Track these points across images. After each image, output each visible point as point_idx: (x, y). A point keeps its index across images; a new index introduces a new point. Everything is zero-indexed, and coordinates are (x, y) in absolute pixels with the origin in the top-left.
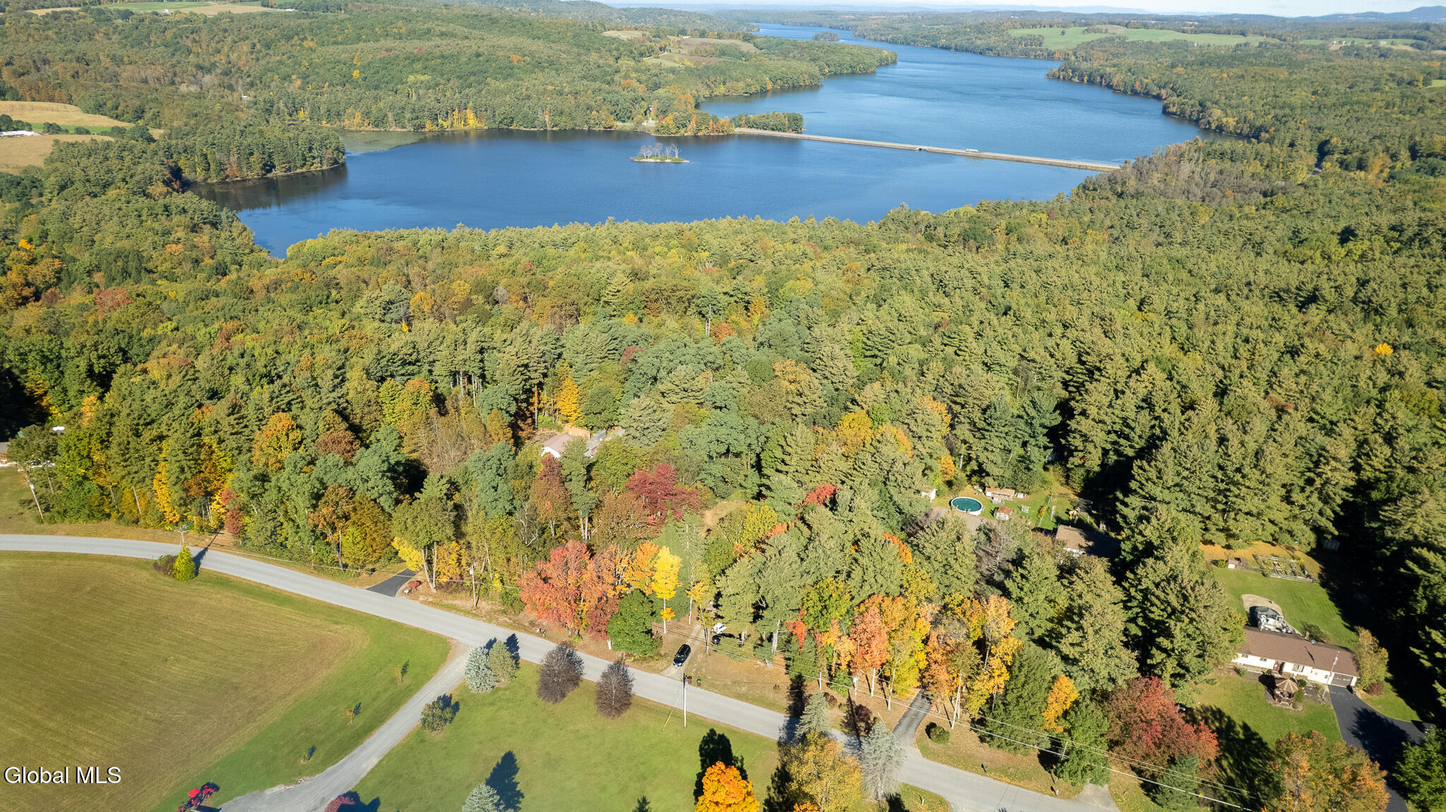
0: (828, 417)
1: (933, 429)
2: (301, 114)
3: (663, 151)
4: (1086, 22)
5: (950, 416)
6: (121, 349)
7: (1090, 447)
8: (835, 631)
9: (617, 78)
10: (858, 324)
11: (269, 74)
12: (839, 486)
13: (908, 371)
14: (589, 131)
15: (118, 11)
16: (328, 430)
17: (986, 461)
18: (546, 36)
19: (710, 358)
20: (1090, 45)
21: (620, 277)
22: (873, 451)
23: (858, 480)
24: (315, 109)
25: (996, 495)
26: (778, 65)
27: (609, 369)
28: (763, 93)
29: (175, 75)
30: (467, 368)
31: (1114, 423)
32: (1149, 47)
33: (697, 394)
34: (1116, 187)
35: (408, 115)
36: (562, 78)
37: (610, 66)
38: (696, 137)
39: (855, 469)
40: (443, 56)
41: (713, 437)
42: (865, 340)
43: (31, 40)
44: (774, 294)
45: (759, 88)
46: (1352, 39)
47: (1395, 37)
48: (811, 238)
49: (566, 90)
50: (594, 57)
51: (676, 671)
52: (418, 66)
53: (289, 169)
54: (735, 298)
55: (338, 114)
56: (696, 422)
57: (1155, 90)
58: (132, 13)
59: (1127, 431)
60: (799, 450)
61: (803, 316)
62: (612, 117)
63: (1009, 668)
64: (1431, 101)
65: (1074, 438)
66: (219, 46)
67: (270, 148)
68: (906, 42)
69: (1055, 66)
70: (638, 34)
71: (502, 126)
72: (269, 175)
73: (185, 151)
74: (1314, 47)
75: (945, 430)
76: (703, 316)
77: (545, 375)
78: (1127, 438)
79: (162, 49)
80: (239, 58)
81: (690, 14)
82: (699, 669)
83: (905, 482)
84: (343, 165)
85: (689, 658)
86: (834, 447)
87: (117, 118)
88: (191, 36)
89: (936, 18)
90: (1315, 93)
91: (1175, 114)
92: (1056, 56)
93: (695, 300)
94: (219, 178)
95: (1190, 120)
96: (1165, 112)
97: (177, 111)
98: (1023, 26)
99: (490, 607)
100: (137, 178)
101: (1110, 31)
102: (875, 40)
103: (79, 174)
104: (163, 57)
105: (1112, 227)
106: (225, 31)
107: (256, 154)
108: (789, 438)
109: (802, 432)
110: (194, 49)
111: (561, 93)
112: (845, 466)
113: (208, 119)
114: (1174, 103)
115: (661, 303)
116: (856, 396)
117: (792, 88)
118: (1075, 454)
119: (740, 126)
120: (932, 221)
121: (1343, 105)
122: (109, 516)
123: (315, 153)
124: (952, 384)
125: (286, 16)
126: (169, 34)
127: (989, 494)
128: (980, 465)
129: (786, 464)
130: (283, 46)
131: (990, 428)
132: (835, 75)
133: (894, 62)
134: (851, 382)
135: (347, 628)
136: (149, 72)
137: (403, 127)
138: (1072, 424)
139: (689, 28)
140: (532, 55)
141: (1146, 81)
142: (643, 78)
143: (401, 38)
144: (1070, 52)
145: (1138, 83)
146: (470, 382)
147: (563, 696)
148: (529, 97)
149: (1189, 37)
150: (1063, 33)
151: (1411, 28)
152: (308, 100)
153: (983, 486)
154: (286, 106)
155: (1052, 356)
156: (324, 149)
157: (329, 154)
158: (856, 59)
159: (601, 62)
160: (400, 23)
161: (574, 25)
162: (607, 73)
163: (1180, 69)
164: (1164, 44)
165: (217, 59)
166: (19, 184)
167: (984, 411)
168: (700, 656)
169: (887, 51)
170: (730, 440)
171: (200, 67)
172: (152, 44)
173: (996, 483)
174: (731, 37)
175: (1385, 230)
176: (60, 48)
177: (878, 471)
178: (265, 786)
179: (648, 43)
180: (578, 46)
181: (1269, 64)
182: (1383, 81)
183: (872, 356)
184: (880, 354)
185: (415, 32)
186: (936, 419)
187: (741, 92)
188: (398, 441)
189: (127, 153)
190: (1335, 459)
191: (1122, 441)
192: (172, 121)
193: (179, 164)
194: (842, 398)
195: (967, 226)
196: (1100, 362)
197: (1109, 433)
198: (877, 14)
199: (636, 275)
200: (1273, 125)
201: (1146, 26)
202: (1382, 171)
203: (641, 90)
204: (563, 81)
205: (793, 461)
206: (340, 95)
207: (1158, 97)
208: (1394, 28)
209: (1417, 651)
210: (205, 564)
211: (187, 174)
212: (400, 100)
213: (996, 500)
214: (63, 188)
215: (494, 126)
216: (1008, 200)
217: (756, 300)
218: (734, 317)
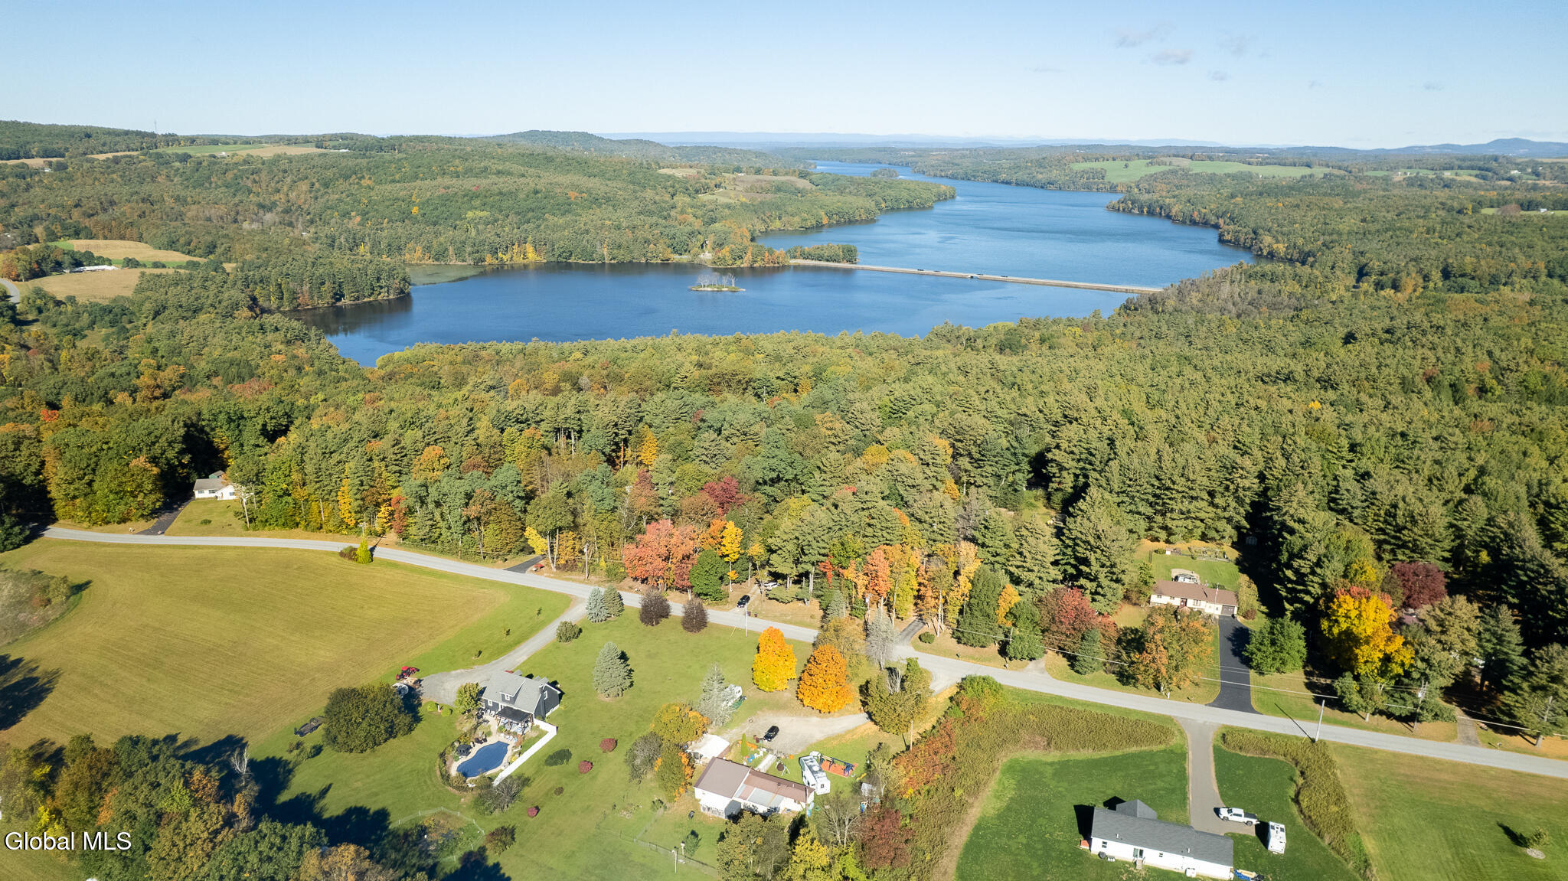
0: (856, 450)
1: (937, 457)
2: (362, 249)
3: (720, 279)
4: (1150, 154)
5: (952, 450)
6: (286, 414)
7: (1064, 473)
9: (673, 213)
10: (888, 395)
11: (329, 212)
14: (647, 263)
15: (177, 155)
16: (470, 458)
17: (982, 484)
18: (602, 174)
19: (766, 415)
20: (1154, 178)
21: (688, 366)
24: (376, 244)
26: (833, 200)
27: (682, 427)
28: (819, 227)
29: (238, 213)
30: (567, 425)
32: (1212, 179)
33: (755, 438)
34: (1155, 306)
35: (469, 249)
36: (620, 213)
37: (666, 202)
38: (752, 268)
40: (501, 193)
41: (767, 465)
42: (890, 405)
43: (96, 183)
44: (818, 376)
45: (814, 222)
46: (1418, 170)
47: (1460, 168)
48: (857, 346)
49: (624, 225)
50: (649, 193)
51: (739, 610)
52: (477, 203)
53: (358, 298)
54: (786, 382)
55: (399, 249)
56: (753, 455)
57: (1213, 220)
58: (190, 157)
60: (832, 470)
61: (841, 389)
62: (670, 250)
63: (972, 582)
64: (1469, 227)
65: (1052, 467)
66: (279, 186)
67: (340, 278)
68: (966, 178)
69: (1114, 199)
70: (693, 172)
71: (561, 259)
72: (338, 304)
73: (261, 281)
74: (1377, 178)
75: (948, 460)
76: (759, 397)
77: (630, 433)
79: (223, 189)
80: (298, 197)
81: (745, 152)
82: (756, 608)
84: (408, 294)
85: (749, 603)
87: (189, 253)
88: (252, 177)
89: (997, 152)
90: (1364, 220)
91: (1230, 241)
92: (1119, 189)
93: (751, 383)
94: (292, 306)
95: (1245, 248)
96: (1221, 239)
97: (248, 246)
98: (1086, 160)
99: (598, 578)
100: (225, 304)
101: (1174, 163)
102: (935, 176)
103: (172, 301)
104: (226, 197)
105: (1142, 338)
106: (285, 171)
107: (327, 284)
109: (835, 456)
110: (254, 189)
111: (618, 228)
113: (279, 252)
114: (1230, 231)
115: (724, 387)
116: (879, 437)
117: (849, 222)
118: (1054, 480)
119: (795, 257)
120: (972, 334)
121: (1388, 230)
122: (297, 524)
123: (383, 283)
124: (955, 428)
125: (343, 156)
126: (230, 176)
130: (343, 185)
131: (984, 459)
132: (893, 210)
133: (953, 197)
134: (876, 429)
135: (492, 591)
136: (213, 211)
137: (464, 261)
138: (1050, 456)
139: (744, 166)
140: (589, 191)
141: (1204, 210)
142: (699, 213)
143: (458, 177)
144: (1133, 185)
145: (1196, 213)
146: (569, 437)
147: (657, 623)
148: (587, 232)
149: (1254, 169)
150: (1126, 166)
151: (1479, 160)
152: (369, 235)
154: (347, 241)
155: (1041, 411)
156: (391, 280)
157: (396, 284)
158: (913, 194)
159: (657, 198)
160: (457, 162)
161: (629, 163)
162: (663, 209)
163: (1239, 199)
164: (1228, 175)
165: (277, 198)
166: (110, 312)
167: (979, 446)
168: (757, 602)
169: (945, 186)
170: (780, 469)
171: (261, 206)
172: (213, 185)
174: (787, 174)
175: (1380, 332)
176: (126, 189)
178: (449, 670)
179: (703, 180)
180: (633, 183)
181: (1325, 194)
182: (1433, 209)
185: (471, 170)
186: (942, 451)
187: (797, 226)
189: (210, 283)
190: (1242, 468)
192: (242, 255)
195: (1003, 337)
198: (937, 150)
199: (700, 365)
200: (1320, 250)
201: (1211, 159)
202: (1415, 291)
203: (697, 224)
204: (620, 215)
206: (400, 230)
207: (1216, 226)
208: (1464, 160)
209: (1278, 587)
210: (376, 554)
211: (262, 303)
212: (459, 235)
214: (157, 314)
215: (553, 259)
216: (1046, 318)
217: (804, 382)
218: (785, 395)
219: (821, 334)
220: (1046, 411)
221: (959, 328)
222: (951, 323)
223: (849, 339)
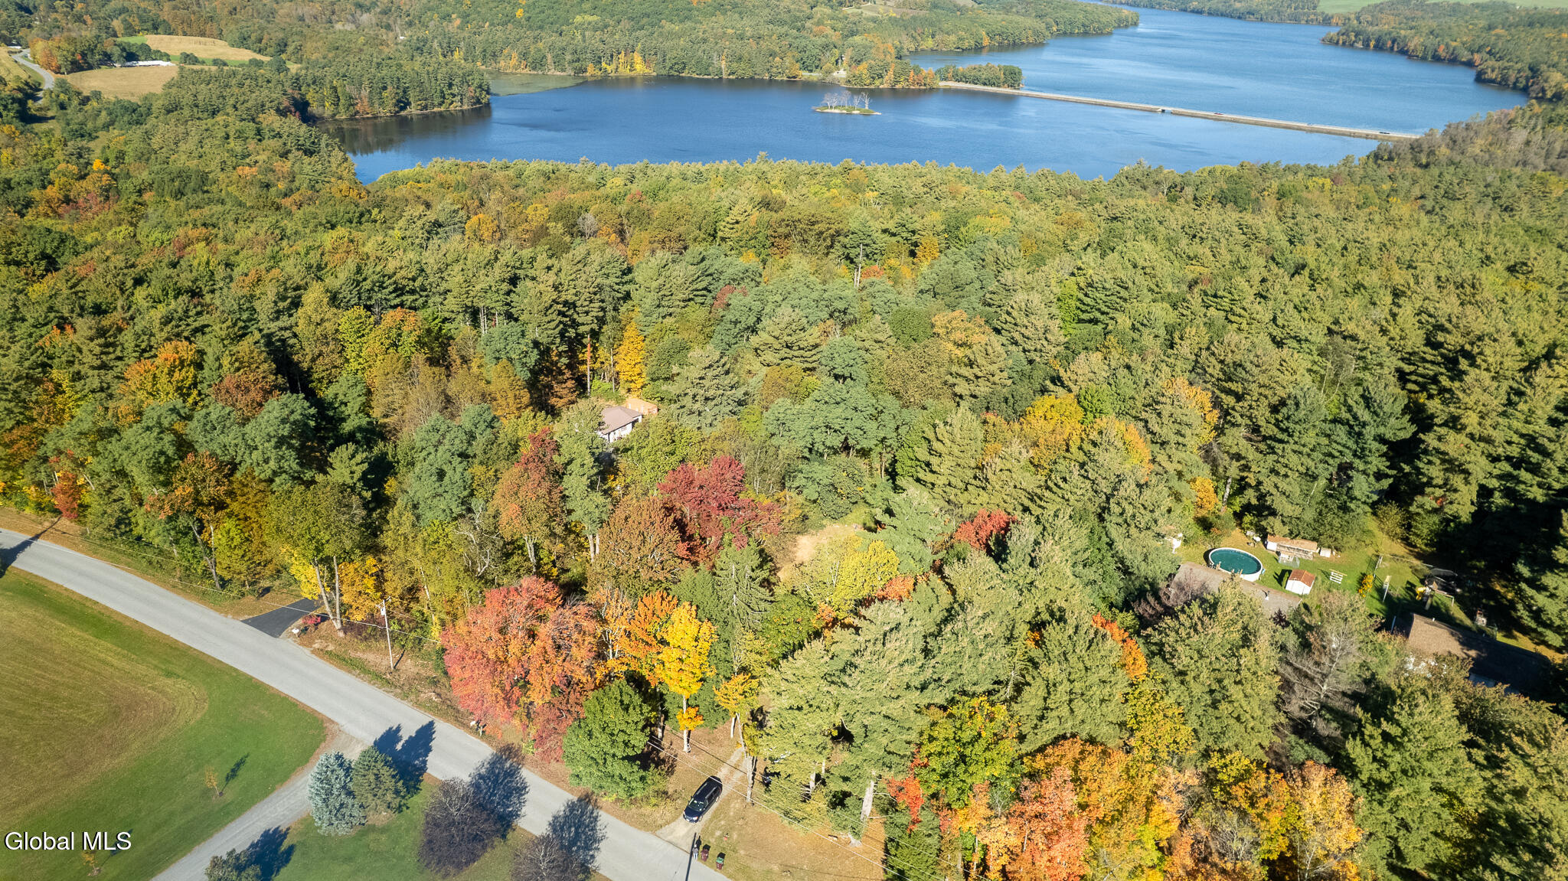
0: (1011, 401)
1: (1187, 431)
2: (456, 55)
3: (852, 100)
5: (1216, 412)
7: (1458, 480)
8: (979, 805)
9: (808, 24)
10: (1073, 274)
11: (430, 14)
12: (1018, 515)
13: (1147, 340)
14: (770, 80)
16: (238, 369)
17: (1273, 491)
19: (839, 305)
20: (1377, 8)
21: (745, 205)
22: (1082, 458)
23: (1051, 509)
24: (470, 50)
25: (1284, 549)
26: (997, 19)
27: (692, 317)
28: (978, 49)
29: (333, 13)
31: (1509, 443)
32: (1456, 9)
33: (808, 354)
34: (1420, 155)
35: (568, 57)
36: (746, 21)
37: (803, 12)
38: (893, 90)
39: (1048, 488)
41: (819, 421)
42: (1081, 296)
44: (953, 233)
45: (973, 43)
48: (1017, 187)
49: (748, 34)
51: (684, 830)
52: (587, 6)
53: (426, 107)
54: (898, 238)
55: (494, 55)
56: (797, 397)
57: (1465, 56)
59: (1535, 457)
60: (956, 450)
61: (990, 259)
62: (798, 65)
65: (1430, 463)
67: (406, 82)
71: (673, 72)
72: (403, 113)
73: (314, 83)
75: (1207, 436)
76: (852, 262)
77: (602, 321)
78: (1534, 469)
82: (727, 834)
83: (1139, 517)
84: (487, 105)
85: (715, 805)
86: (1016, 447)
87: (257, 51)
91: (1493, 81)
92: (1334, 20)
93: (841, 238)
94: (349, 114)
95: (1515, 87)
96: (1480, 79)
97: (320, 44)
99: (415, 670)
100: (250, 105)
105: (1422, 197)
107: (390, 88)
108: (941, 429)
109: (963, 419)
111: (741, 37)
112: (1031, 481)
114: (1493, 68)
115: (795, 241)
116: (1062, 372)
117: (1014, 45)
118: (1428, 490)
119: (946, 79)
120: (1178, 180)
123: (455, 90)
124: (1222, 362)
127: (1272, 545)
128: (1261, 497)
129: (932, 471)
131: (1284, 437)
132: (1065, 34)
133: (1135, 24)
134: (1055, 351)
135: (181, 685)
136: (307, 10)
137: (563, 70)
138: (1430, 440)
141: (1454, 44)
142: (840, 25)
144: (1352, 17)
145: (1443, 47)
148: (705, 41)
152: (465, 39)
153: (1264, 535)
154: (440, 45)
155: (1384, 331)
156: (465, 87)
157: (471, 92)
158: (1090, 17)
159: (792, 7)
162: (797, 19)
163: (1500, 31)
164: (1476, 6)
166: (134, 111)
167: (1275, 409)
169: (1126, 13)
170: (849, 428)
173: (1286, 530)
177: (1091, 493)
183: (1090, 321)
184: (1102, 317)
186: (1193, 415)
187: (952, 47)
188: (363, 399)
189: (251, 81)
191: (1524, 475)
192: (313, 55)
193: (308, 97)
194: (1038, 374)
195: (1225, 187)
196: (1472, 344)
197: (1495, 459)
203: (835, 37)
204: (747, 25)
205: (944, 466)
206: (499, 34)
207: (1470, 63)
210: (22, 563)
211: (314, 109)
212: (561, 42)
213: (1284, 556)
215: (664, 72)
216: (1277, 164)
217: (928, 240)
218: (893, 262)
219: (966, 169)
220: (1394, 332)
221: (1160, 169)
222: (1146, 164)
223: (1006, 175)
